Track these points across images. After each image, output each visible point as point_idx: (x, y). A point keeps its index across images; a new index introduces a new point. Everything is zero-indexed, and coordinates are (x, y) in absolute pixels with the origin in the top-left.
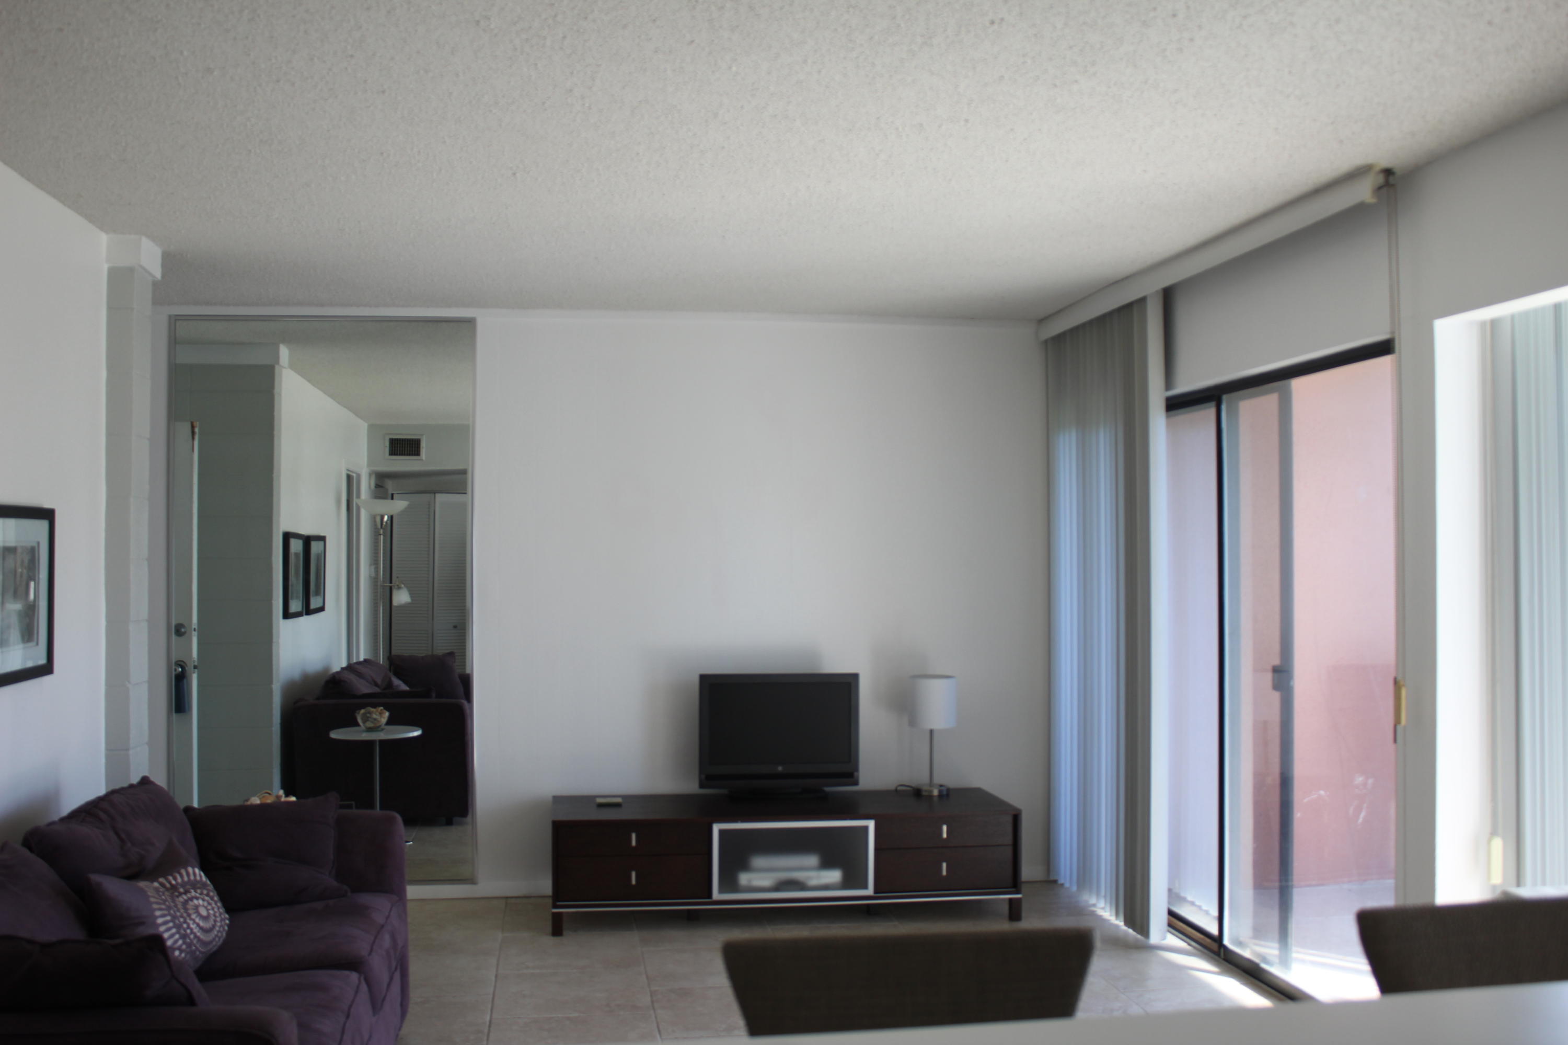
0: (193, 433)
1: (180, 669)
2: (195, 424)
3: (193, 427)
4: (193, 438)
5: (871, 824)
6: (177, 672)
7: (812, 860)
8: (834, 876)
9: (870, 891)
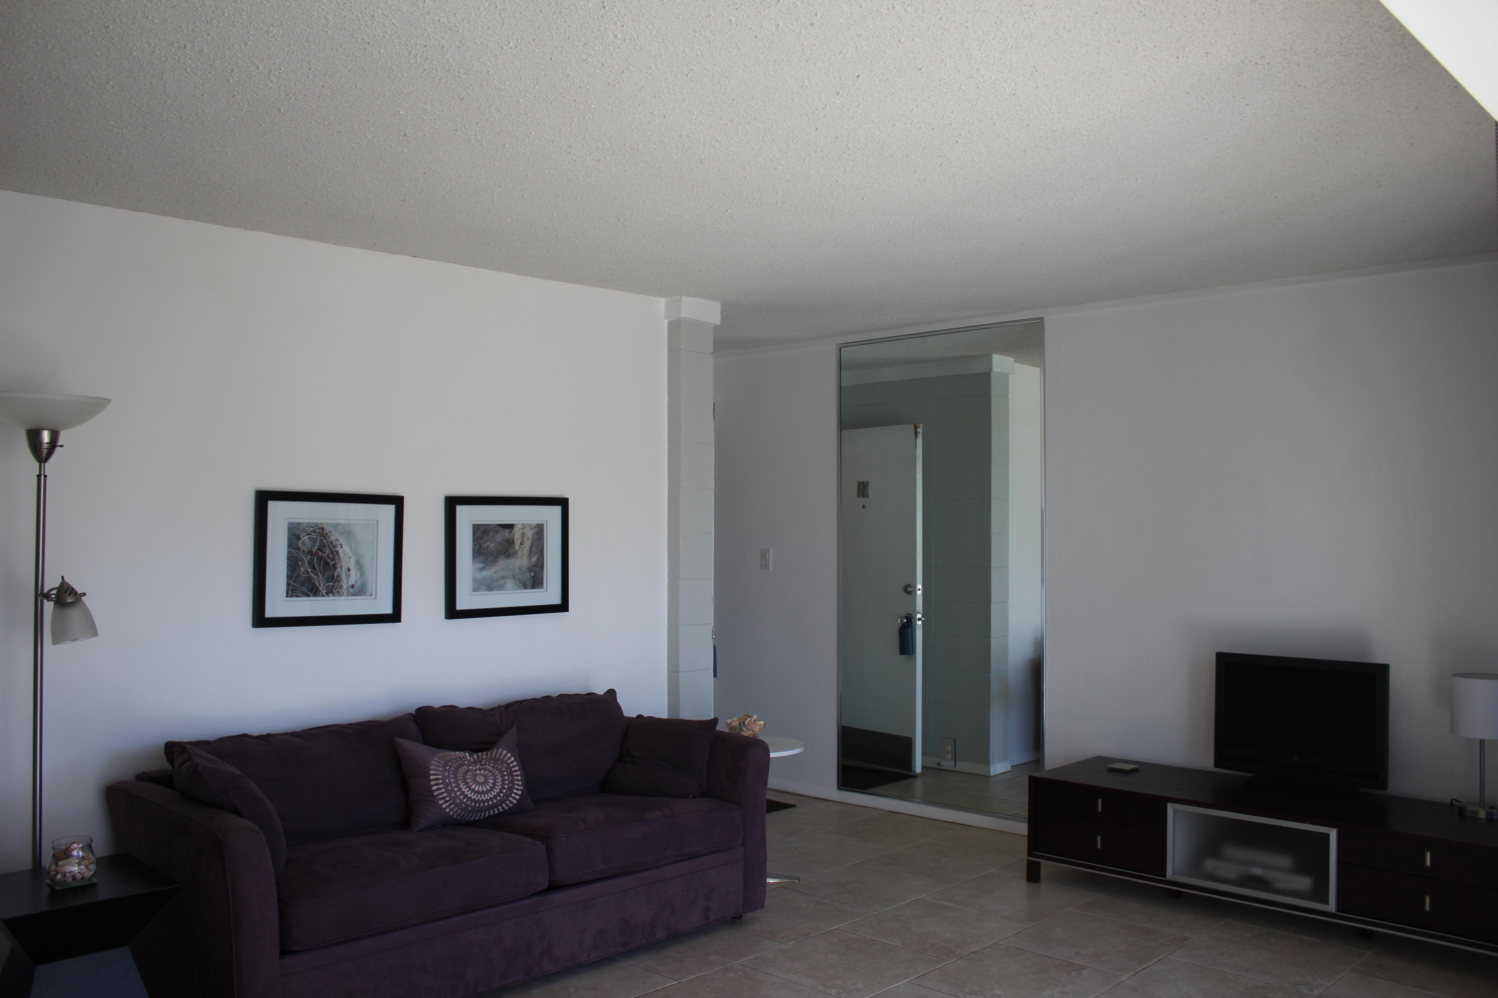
0: (916, 433)
1: (905, 621)
2: (917, 425)
3: (916, 428)
4: (916, 437)
5: (1333, 834)
6: (903, 623)
7: (1285, 861)
8: (1304, 883)
9: (1332, 907)
